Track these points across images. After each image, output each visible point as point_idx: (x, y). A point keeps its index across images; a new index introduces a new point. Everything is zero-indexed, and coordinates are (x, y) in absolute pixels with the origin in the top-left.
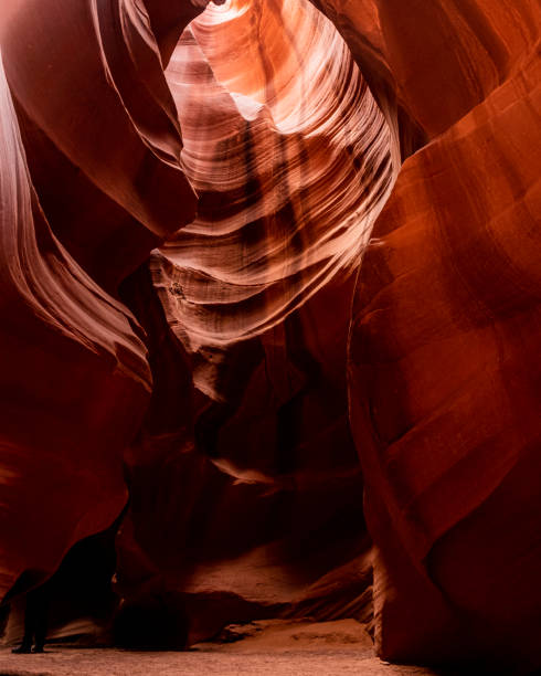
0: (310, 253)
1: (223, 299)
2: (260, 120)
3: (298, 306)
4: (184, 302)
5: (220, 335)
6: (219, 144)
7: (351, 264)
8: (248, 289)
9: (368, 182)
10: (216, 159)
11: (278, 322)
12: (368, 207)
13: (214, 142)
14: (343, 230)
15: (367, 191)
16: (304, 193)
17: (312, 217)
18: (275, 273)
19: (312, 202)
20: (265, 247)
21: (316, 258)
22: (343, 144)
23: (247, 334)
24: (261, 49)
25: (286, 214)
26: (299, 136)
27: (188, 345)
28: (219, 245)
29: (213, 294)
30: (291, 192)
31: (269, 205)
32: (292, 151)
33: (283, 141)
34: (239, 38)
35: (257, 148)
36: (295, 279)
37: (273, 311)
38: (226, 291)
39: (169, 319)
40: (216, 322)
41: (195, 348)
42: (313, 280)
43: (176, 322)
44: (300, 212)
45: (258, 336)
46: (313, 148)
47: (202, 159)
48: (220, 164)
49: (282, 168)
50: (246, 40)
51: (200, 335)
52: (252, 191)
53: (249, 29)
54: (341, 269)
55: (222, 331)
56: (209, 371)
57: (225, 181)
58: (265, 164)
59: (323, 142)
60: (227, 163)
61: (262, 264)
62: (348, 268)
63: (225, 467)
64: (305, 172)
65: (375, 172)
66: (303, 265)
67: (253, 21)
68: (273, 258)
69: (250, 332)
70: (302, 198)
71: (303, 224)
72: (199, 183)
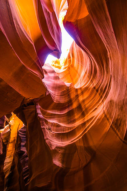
0: (87, 117)
1: (64, 131)
2: (71, 86)
3: (86, 132)
4: (51, 132)
5: (63, 143)
6: (61, 92)
8: (71, 128)
9: (101, 94)
10: (61, 96)
11: (80, 138)
12: (103, 101)
14: (96, 109)
15: (101, 97)
16: (84, 101)
17: (87, 107)
18: (78, 123)
19: (86, 103)
20: (74, 116)
21: (89, 117)
22: (93, 87)
23: (71, 142)
24: (70, 76)
25: (79, 107)
26: (81, 88)
27: (51, 147)
28: (62, 117)
29: (61, 130)
30: (80, 101)
31: (75, 105)
32: (79, 92)
33: (77, 90)
34: (65, 74)
35: (70, 92)
36: (84, 124)
37: (78, 134)
38: (64, 129)
39: (45, 138)
40: (62, 139)
41: (53, 148)
42: (89, 124)
43: (48, 139)
44: (83, 106)
45: (74, 143)
46: (84, 90)
47: (57, 96)
48: (62, 97)
49: (77, 96)
50: (67, 74)
51: (56, 143)
52: (70, 103)
53: (68, 72)
54: (98, 119)
55: (64, 141)
56: (59, 156)
57: (63, 101)
58: (73, 96)
59: (87, 88)
60: (63, 97)
61: (74, 121)
62: (100, 119)
64: (83, 97)
65: (103, 91)
66: (86, 120)
67: (68, 70)
68: (77, 119)
69: (72, 141)
70: (83, 102)
71: (84, 109)
72: (57, 101)
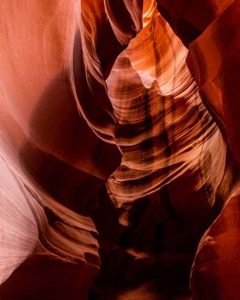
0: (175, 157)
1: (132, 178)
2: (153, 88)
3: (167, 183)
4: (115, 181)
5: (131, 195)
6: (133, 100)
7: (194, 169)
8: (145, 172)
9: (205, 126)
10: (131, 108)
11: (157, 189)
12: (204, 139)
13: (130, 99)
14: (191, 148)
15: (204, 131)
16: (173, 127)
17: (176, 139)
18: (157, 165)
19: (176, 132)
20: (153, 151)
21: (177, 161)
22: (194, 104)
23: (143, 194)
24: (155, 45)
25: (164, 135)
26: (172, 97)
27: (117, 205)
28: (132, 150)
29: (128, 176)
30: (167, 126)
31: (156, 131)
32: (168, 105)
33: (163, 99)
34: (144, 39)
35: (151, 102)
36: (166, 170)
37: (155, 183)
38: (134, 174)
39: (108, 192)
40: (129, 188)
41: (120, 206)
42: (175, 172)
43: (112, 193)
44: (170, 136)
45: (148, 196)
46: (178, 104)
47: (125, 109)
48: (133, 111)
49: (163, 113)
50: (147, 39)
51: (122, 197)
52: (148, 123)
53: (149, 34)
54: (189, 170)
55: (132, 193)
57: (135, 119)
58: (155, 111)
59: (183, 102)
60: (136, 110)
61: (151, 160)
62: (192, 170)
63: (132, 252)
64: (174, 117)
65: (209, 122)
66: (171, 164)
67: (151, 29)
68: (157, 157)
69: (145, 193)
70: (171, 130)
71: (171, 143)
72: (123, 121)
